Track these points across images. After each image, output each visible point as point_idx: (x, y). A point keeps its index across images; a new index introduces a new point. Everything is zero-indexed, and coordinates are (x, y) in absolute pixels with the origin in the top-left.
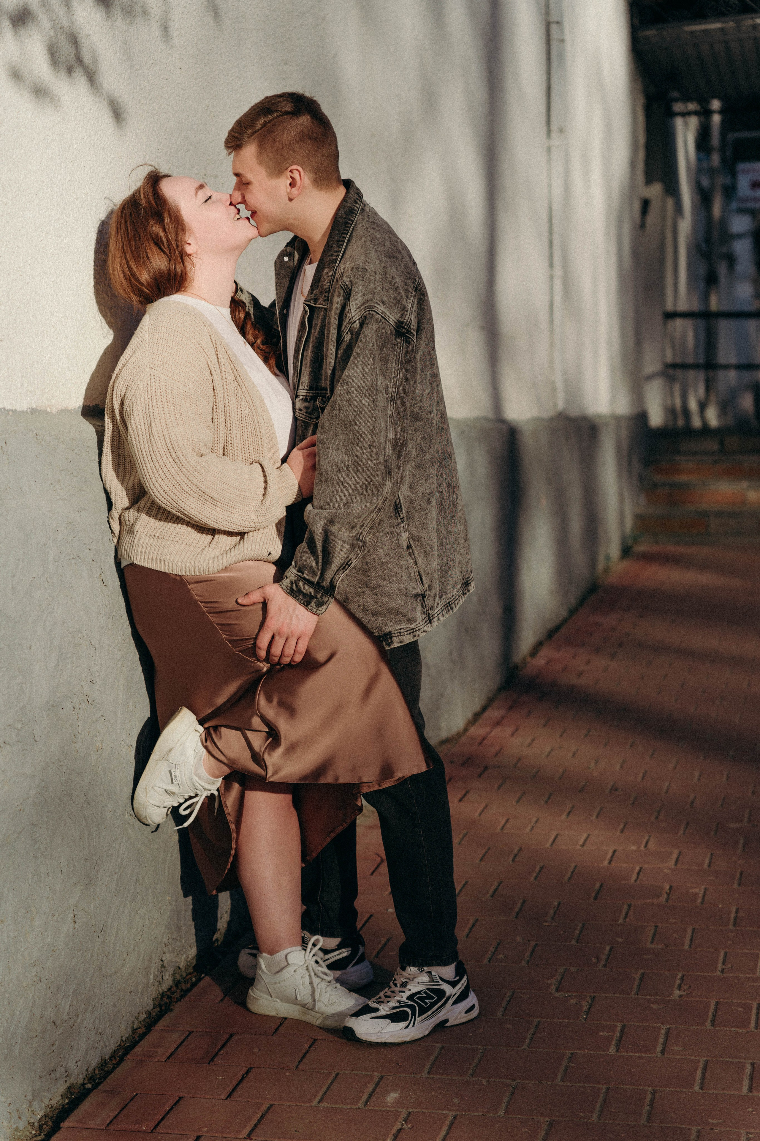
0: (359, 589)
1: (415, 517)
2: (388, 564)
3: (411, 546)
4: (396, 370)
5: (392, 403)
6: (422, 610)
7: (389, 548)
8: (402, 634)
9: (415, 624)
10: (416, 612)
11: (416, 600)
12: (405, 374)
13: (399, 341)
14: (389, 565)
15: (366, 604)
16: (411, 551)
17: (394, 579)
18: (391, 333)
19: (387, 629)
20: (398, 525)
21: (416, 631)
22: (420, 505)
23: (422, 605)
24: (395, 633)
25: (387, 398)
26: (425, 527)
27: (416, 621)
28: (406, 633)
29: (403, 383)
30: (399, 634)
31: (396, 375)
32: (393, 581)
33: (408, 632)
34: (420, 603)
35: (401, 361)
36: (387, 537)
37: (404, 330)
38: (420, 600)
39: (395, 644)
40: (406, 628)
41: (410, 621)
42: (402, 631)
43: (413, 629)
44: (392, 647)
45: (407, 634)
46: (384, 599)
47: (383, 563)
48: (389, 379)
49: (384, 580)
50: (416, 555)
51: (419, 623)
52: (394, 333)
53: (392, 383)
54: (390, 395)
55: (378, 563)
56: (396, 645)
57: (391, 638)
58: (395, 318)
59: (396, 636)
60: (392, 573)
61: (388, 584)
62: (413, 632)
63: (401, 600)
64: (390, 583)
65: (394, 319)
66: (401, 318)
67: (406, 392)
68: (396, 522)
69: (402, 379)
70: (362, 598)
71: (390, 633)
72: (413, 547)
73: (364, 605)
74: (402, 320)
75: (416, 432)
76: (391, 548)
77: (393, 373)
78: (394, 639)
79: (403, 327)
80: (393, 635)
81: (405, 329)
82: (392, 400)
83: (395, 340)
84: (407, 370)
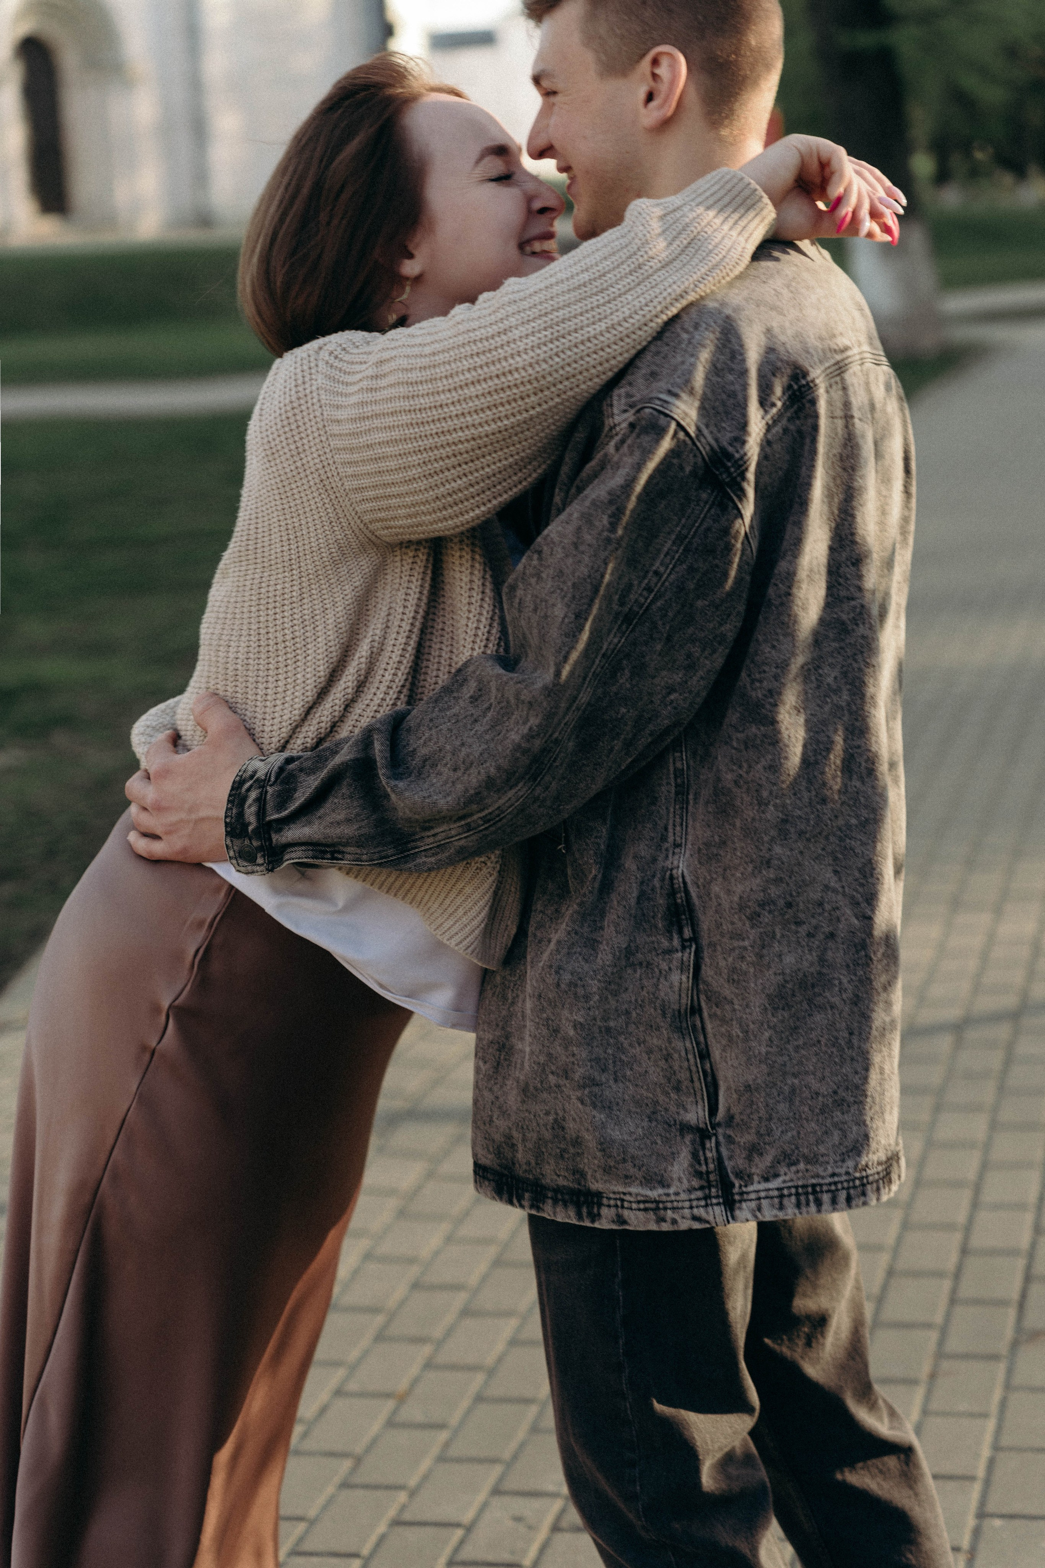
0: (551, 1077)
1: (719, 948)
2: (620, 1034)
3: (700, 1010)
4: (667, 560)
5: (624, 627)
6: (692, 1166)
7: (633, 999)
8: (626, 1204)
9: (661, 1191)
10: (672, 1165)
11: (683, 1137)
12: (683, 576)
13: (704, 496)
14: (622, 1038)
15: (561, 1113)
16: (698, 1023)
17: (628, 1073)
18: (694, 473)
19: (595, 1186)
20: (670, 951)
21: (665, 1209)
22: (733, 923)
23: (695, 1155)
24: (609, 1199)
25: (618, 614)
26: (736, 977)
27: (669, 1186)
28: (634, 1206)
29: (668, 595)
30: (619, 1203)
31: (662, 569)
32: (624, 1076)
33: (642, 1206)
34: (690, 1148)
35: (690, 543)
36: (635, 971)
37: (724, 476)
38: (693, 1142)
39: (604, 1221)
40: (637, 1195)
41: (650, 1180)
42: (628, 1198)
43: (657, 1202)
44: (597, 1225)
45: (639, 1210)
46: (597, 1115)
47: (608, 1030)
48: (642, 574)
49: (603, 1071)
50: (710, 1036)
51: (677, 1194)
52: (701, 472)
53: (643, 585)
54: (626, 609)
55: (600, 1027)
56: (604, 1224)
57: (600, 1205)
58: (717, 440)
59: (609, 1206)
60: (623, 1057)
61: (611, 1082)
62: (658, 1208)
63: (637, 1127)
64: (616, 1081)
65: (713, 442)
66: (731, 445)
67: (666, 615)
68: (665, 944)
69: (671, 584)
70: (555, 1098)
71: (599, 1195)
72: (705, 1014)
73: (557, 1114)
74: (731, 449)
75: (747, 748)
76: (636, 1000)
77: (657, 564)
78: (604, 1211)
79: (727, 469)
80: (605, 1201)
81: (730, 474)
82: (628, 619)
83: (696, 490)
84: (691, 569)
